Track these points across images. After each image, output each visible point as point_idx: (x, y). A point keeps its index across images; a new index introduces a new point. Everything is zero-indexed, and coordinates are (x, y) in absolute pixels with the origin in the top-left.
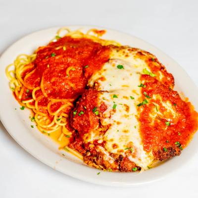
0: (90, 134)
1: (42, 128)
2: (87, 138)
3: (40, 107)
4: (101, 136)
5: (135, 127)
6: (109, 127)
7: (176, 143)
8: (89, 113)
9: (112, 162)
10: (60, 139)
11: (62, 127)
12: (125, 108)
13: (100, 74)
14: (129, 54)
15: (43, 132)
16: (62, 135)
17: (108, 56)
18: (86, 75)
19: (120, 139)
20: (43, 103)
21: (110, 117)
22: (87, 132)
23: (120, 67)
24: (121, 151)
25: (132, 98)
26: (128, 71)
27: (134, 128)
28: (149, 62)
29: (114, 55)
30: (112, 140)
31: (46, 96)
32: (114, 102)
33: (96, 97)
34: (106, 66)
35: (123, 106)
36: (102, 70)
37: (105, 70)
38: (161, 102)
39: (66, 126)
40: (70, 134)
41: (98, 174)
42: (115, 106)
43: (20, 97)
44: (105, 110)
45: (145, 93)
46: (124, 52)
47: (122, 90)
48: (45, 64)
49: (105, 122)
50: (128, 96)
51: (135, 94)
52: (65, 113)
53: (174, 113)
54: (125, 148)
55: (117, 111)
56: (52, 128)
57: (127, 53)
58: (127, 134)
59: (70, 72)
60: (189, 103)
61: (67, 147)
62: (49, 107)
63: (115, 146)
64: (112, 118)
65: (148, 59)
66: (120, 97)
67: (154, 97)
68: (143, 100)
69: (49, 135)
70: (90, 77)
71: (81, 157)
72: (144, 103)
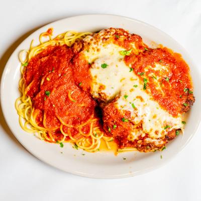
0: (131, 135)
1: (90, 149)
2: (131, 138)
3: (75, 137)
4: (141, 131)
5: (157, 108)
6: (141, 123)
7: (184, 91)
8: (121, 124)
9: (162, 142)
10: (109, 148)
11: (102, 138)
12: (139, 100)
13: (96, 83)
14: (99, 47)
15: (93, 152)
16: (107, 143)
17: (85, 61)
18: (85, 90)
19: (156, 125)
20: (74, 132)
21: (137, 116)
22: (128, 135)
23: (104, 66)
24: (163, 132)
25: (136, 86)
26: (112, 64)
27: (157, 110)
28: (117, 42)
29: (88, 57)
30: (151, 130)
31: (72, 126)
32: (130, 103)
33: (117, 110)
34: (93, 72)
35: (137, 99)
36: (94, 78)
37: (96, 77)
38: (152, 69)
39: (104, 136)
40: (112, 138)
41: (161, 158)
42: (133, 105)
43: (54, 140)
44: (130, 114)
45: (139, 73)
46: (93, 48)
47: (123, 85)
48: (49, 105)
49: (137, 122)
50: (132, 87)
51: (134, 81)
52: (95, 127)
53: (164, 68)
54: (164, 128)
55: (138, 108)
56: (96, 144)
57: (96, 47)
58: (157, 118)
59: (72, 97)
60: (165, 48)
61: (119, 150)
62: (81, 132)
63: (156, 133)
64: (138, 116)
65: (114, 40)
66: (129, 94)
67: (146, 70)
68: (144, 81)
69: (99, 150)
70: (89, 89)
71: (135, 149)
72: (146, 82)
